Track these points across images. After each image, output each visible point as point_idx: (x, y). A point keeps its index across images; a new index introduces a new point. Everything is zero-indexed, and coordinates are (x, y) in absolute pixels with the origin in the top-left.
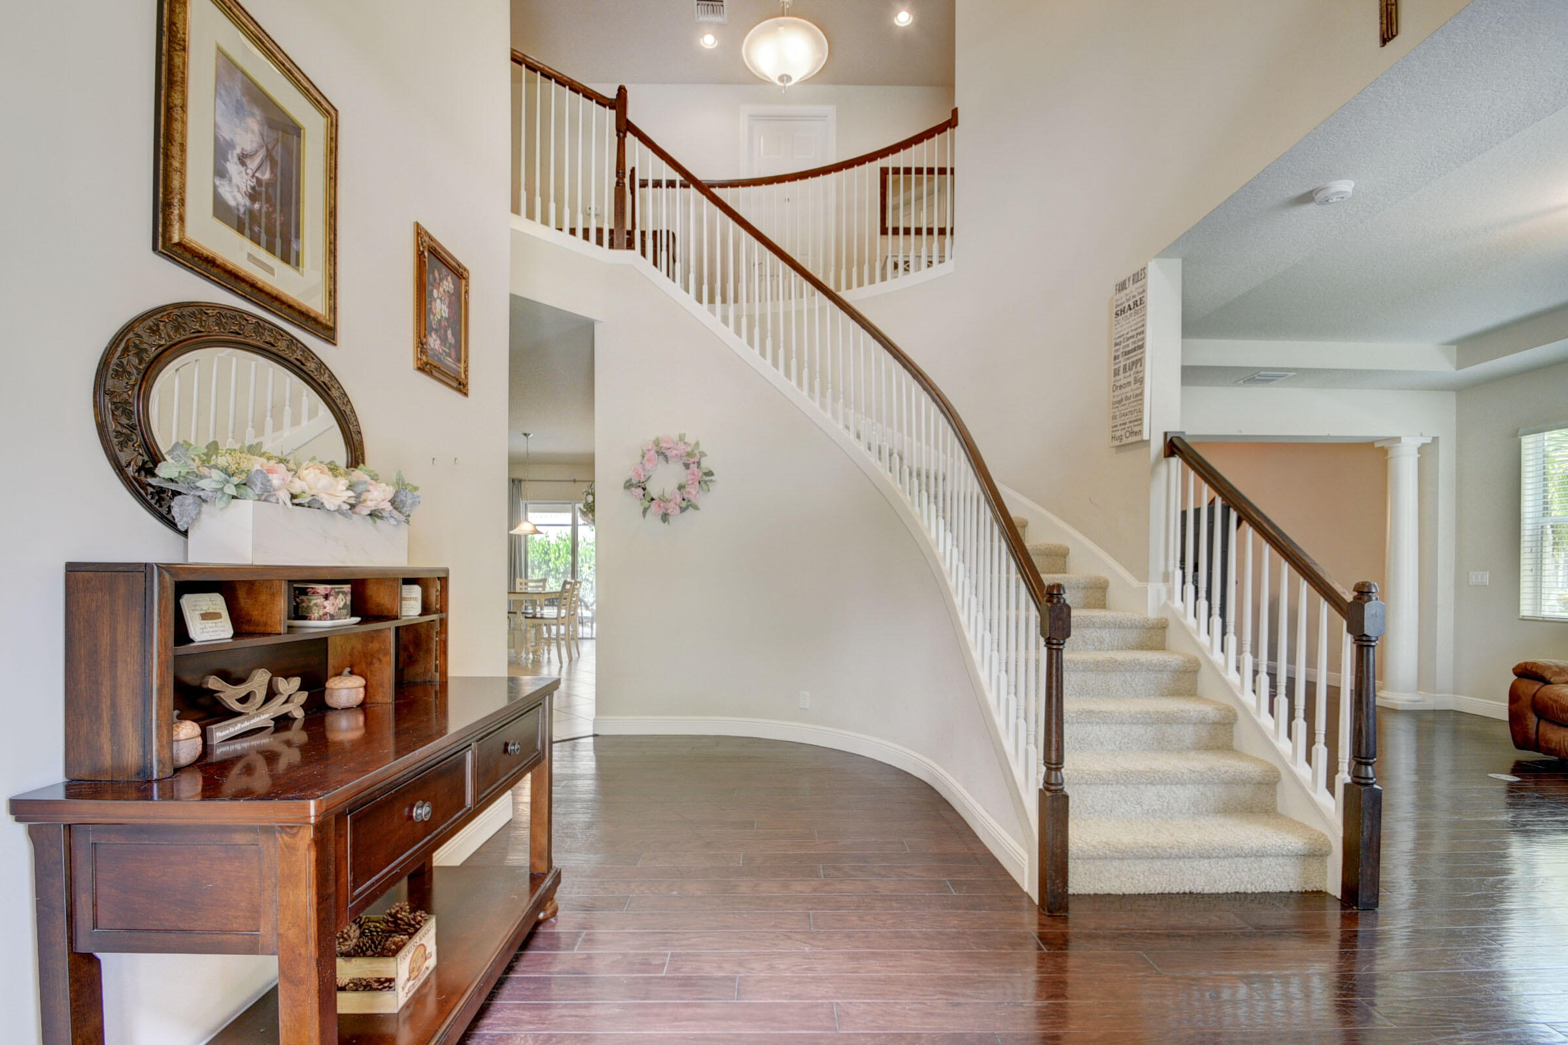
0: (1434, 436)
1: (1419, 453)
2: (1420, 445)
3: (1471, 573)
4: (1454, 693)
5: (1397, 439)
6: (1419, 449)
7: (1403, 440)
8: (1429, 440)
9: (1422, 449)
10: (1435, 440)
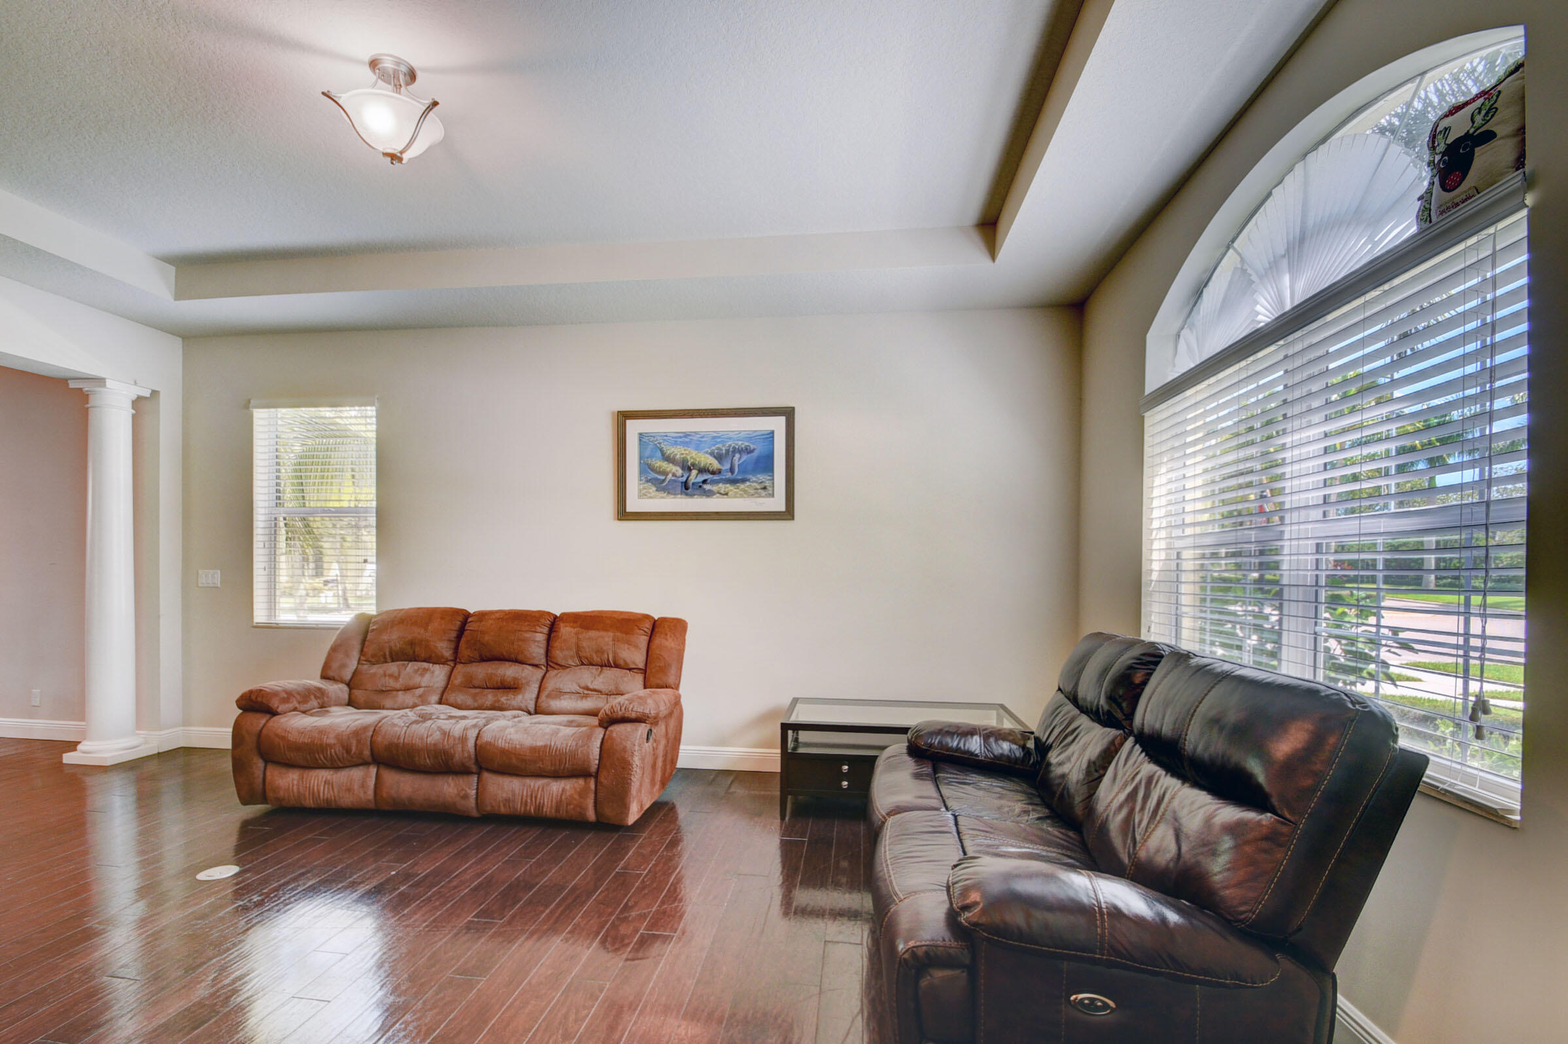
0: (154, 389)
1: (133, 408)
2: (134, 397)
3: (200, 572)
4: (184, 726)
5: (100, 381)
6: (133, 402)
7: (109, 383)
8: (147, 394)
9: (138, 403)
10: (155, 393)
